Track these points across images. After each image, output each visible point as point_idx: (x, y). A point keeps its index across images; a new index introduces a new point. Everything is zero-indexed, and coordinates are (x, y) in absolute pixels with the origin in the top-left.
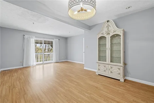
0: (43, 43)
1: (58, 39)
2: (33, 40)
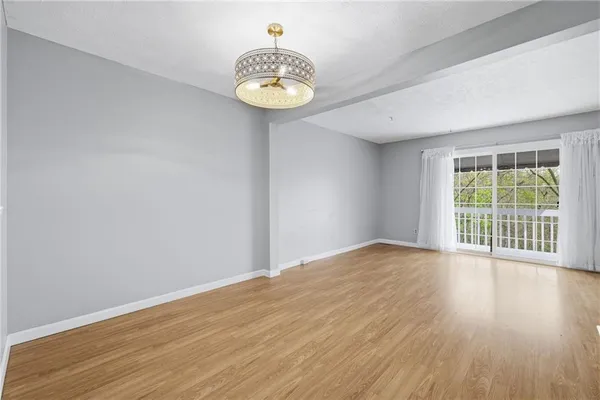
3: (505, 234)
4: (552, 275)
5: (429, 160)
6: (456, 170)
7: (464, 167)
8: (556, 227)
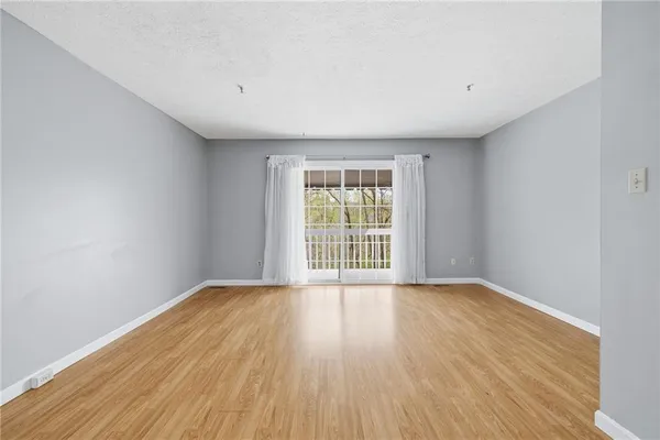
0: (343, 184)
1: (420, 156)
2: (296, 175)
3: (351, 257)
4: (387, 294)
5: (276, 169)
6: (306, 186)
7: (314, 183)
8: (388, 246)
